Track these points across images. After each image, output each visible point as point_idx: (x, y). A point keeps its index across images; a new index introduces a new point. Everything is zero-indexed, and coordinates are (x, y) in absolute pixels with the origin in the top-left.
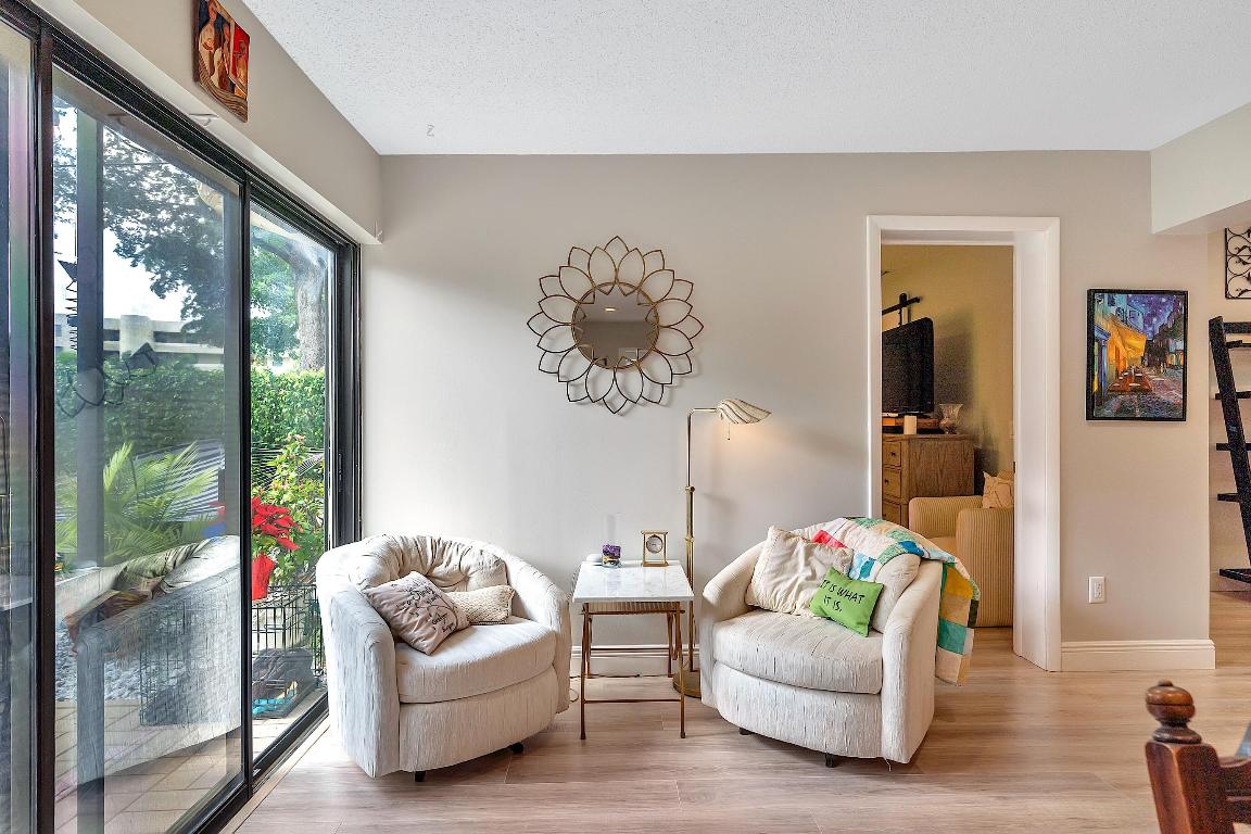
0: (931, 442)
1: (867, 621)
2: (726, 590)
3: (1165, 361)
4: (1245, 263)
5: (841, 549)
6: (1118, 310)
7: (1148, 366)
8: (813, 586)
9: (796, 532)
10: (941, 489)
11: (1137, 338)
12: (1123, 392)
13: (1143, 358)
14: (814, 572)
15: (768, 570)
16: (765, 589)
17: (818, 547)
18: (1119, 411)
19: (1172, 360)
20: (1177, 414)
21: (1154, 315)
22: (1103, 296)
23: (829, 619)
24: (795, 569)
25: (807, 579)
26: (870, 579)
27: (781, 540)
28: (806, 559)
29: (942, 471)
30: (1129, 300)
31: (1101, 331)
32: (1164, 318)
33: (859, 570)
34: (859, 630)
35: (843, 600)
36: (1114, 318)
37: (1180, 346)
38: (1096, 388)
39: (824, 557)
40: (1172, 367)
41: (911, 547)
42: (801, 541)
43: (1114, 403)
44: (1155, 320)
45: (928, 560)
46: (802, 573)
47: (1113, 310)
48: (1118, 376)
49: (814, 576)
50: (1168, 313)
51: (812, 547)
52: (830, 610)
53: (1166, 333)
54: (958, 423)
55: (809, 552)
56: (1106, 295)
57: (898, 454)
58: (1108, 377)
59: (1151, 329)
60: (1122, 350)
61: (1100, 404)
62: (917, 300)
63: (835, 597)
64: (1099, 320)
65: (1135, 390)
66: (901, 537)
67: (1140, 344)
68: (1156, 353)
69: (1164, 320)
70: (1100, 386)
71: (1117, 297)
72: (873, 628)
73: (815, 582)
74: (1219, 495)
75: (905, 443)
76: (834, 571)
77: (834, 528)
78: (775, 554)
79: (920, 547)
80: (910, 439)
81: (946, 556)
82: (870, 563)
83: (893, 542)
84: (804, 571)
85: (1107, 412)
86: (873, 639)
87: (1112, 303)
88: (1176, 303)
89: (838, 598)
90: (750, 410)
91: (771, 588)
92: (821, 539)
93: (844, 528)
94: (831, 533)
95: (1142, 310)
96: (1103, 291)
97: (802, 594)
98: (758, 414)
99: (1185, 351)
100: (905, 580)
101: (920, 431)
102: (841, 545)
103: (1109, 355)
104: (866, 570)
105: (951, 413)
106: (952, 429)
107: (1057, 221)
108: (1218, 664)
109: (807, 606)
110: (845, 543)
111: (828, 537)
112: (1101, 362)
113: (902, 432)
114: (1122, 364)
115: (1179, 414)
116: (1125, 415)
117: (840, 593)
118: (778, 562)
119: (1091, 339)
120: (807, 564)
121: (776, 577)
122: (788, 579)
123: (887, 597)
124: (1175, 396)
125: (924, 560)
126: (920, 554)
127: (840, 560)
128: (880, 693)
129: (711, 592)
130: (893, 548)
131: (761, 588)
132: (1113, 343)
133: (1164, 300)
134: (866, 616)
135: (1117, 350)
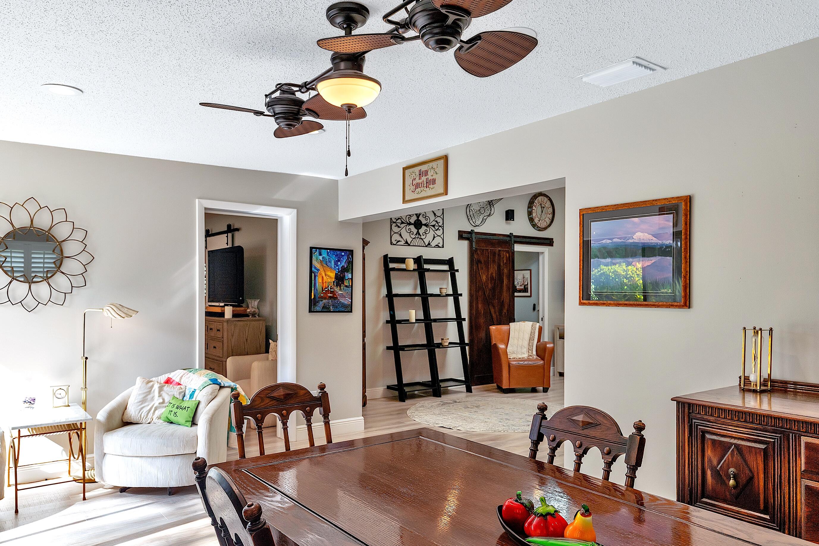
0: (241, 322)
1: (191, 420)
2: (110, 415)
3: (343, 283)
4: (399, 227)
5: (179, 386)
6: (323, 258)
7: (336, 286)
8: (163, 407)
9: (154, 379)
10: (246, 351)
11: (331, 272)
12: (325, 298)
13: (334, 282)
14: (164, 400)
15: (136, 401)
16: (135, 412)
17: (166, 386)
18: (323, 307)
19: (346, 283)
20: (348, 309)
21: (339, 261)
22: (316, 251)
23: (172, 423)
24: (152, 399)
25: (160, 403)
26: (194, 399)
27: (144, 384)
28: (159, 392)
29: (247, 340)
30: (328, 253)
31: (315, 268)
32: (343, 263)
33: (188, 396)
34: (186, 425)
35: (179, 411)
36: (321, 262)
37: (350, 276)
38: (313, 297)
39: (170, 391)
40: (346, 286)
41: (215, 382)
42: (156, 383)
43: (321, 304)
44: (339, 263)
45: (224, 387)
46: (157, 401)
47: (321, 258)
48: (323, 290)
49: (163, 402)
50: (345, 260)
51: (163, 387)
52: (172, 418)
53: (344, 270)
54: (257, 311)
55: (161, 389)
56: (318, 250)
57: (221, 330)
58: (319, 291)
59: (337, 268)
60: (325, 277)
61: (315, 304)
62: (238, 230)
63: (175, 410)
64: (315, 263)
65: (330, 297)
66: (210, 376)
67: (333, 275)
68: (340, 280)
69: (343, 264)
70: (315, 296)
71: (323, 251)
72: (194, 423)
73: (164, 405)
74: (387, 347)
75: (225, 324)
76: (174, 397)
77: (175, 376)
78: (140, 392)
79: (220, 381)
80: (228, 321)
81: (232, 384)
82: (194, 392)
83: (206, 379)
84: (158, 400)
85: (318, 309)
86: (194, 428)
87: (320, 254)
88: (348, 256)
89: (176, 410)
90: (125, 310)
91: (138, 411)
92: (168, 381)
93: (181, 375)
94: (174, 379)
95: (333, 259)
96: (316, 248)
97: (157, 412)
98: (130, 313)
99: (352, 279)
100: (211, 397)
101: (235, 315)
102: (179, 384)
103: (319, 280)
104: (191, 396)
105: (253, 305)
106: (254, 315)
107: (295, 210)
108: (365, 428)
109: (159, 418)
110: (182, 383)
111: (172, 380)
112: (315, 284)
113: (224, 317)
114: (325, 284)
115: (349, 309)
116: (326, 310)
117: (177, 408)
118: (143, 396)
119: (311, 272)
120: (160, 396)
121: (141, 404)
122: (148, 405)
123: (201, 406)
124: (347, 301)
125: (221, 387)
126: (219, 384)
127: (178, 391)
128: (196, 453)
129: (101, 416)
130: (205, 382)
131: (132, 412)
132: (321, 274)
133: (343, 254)
134: (190, 417)
135: (323, 277)
